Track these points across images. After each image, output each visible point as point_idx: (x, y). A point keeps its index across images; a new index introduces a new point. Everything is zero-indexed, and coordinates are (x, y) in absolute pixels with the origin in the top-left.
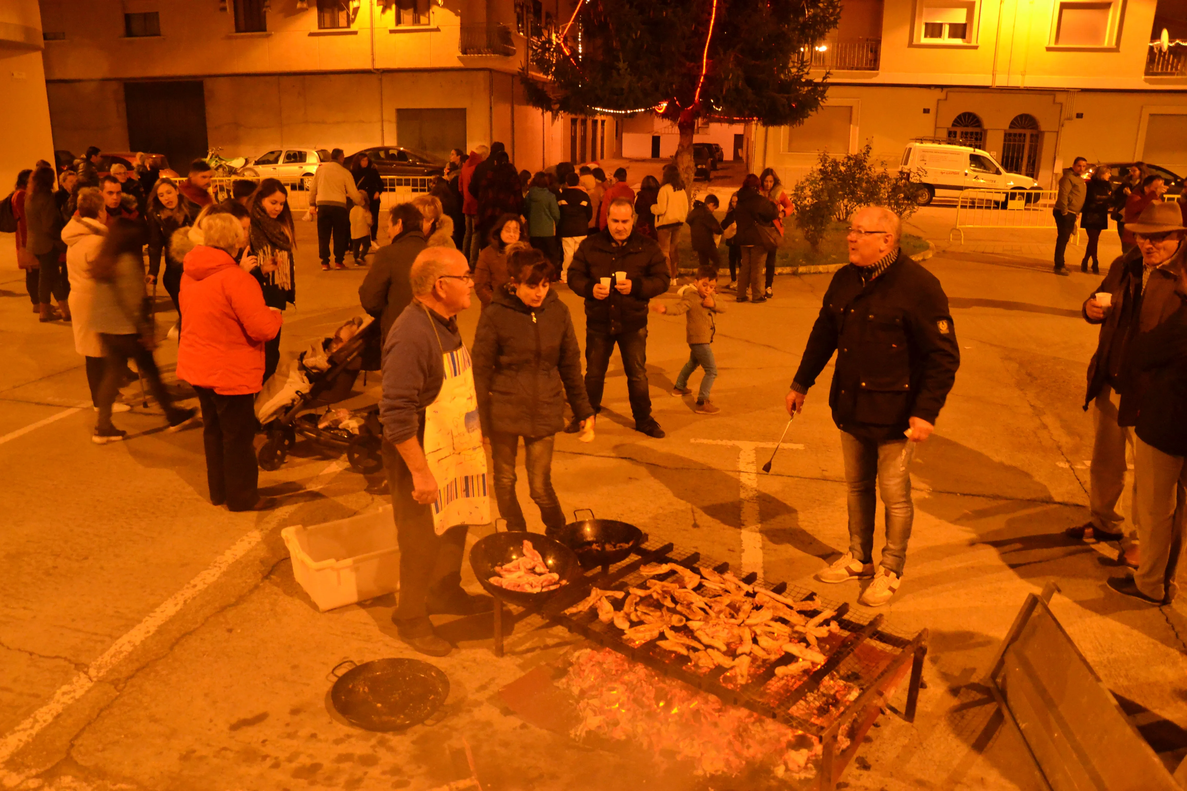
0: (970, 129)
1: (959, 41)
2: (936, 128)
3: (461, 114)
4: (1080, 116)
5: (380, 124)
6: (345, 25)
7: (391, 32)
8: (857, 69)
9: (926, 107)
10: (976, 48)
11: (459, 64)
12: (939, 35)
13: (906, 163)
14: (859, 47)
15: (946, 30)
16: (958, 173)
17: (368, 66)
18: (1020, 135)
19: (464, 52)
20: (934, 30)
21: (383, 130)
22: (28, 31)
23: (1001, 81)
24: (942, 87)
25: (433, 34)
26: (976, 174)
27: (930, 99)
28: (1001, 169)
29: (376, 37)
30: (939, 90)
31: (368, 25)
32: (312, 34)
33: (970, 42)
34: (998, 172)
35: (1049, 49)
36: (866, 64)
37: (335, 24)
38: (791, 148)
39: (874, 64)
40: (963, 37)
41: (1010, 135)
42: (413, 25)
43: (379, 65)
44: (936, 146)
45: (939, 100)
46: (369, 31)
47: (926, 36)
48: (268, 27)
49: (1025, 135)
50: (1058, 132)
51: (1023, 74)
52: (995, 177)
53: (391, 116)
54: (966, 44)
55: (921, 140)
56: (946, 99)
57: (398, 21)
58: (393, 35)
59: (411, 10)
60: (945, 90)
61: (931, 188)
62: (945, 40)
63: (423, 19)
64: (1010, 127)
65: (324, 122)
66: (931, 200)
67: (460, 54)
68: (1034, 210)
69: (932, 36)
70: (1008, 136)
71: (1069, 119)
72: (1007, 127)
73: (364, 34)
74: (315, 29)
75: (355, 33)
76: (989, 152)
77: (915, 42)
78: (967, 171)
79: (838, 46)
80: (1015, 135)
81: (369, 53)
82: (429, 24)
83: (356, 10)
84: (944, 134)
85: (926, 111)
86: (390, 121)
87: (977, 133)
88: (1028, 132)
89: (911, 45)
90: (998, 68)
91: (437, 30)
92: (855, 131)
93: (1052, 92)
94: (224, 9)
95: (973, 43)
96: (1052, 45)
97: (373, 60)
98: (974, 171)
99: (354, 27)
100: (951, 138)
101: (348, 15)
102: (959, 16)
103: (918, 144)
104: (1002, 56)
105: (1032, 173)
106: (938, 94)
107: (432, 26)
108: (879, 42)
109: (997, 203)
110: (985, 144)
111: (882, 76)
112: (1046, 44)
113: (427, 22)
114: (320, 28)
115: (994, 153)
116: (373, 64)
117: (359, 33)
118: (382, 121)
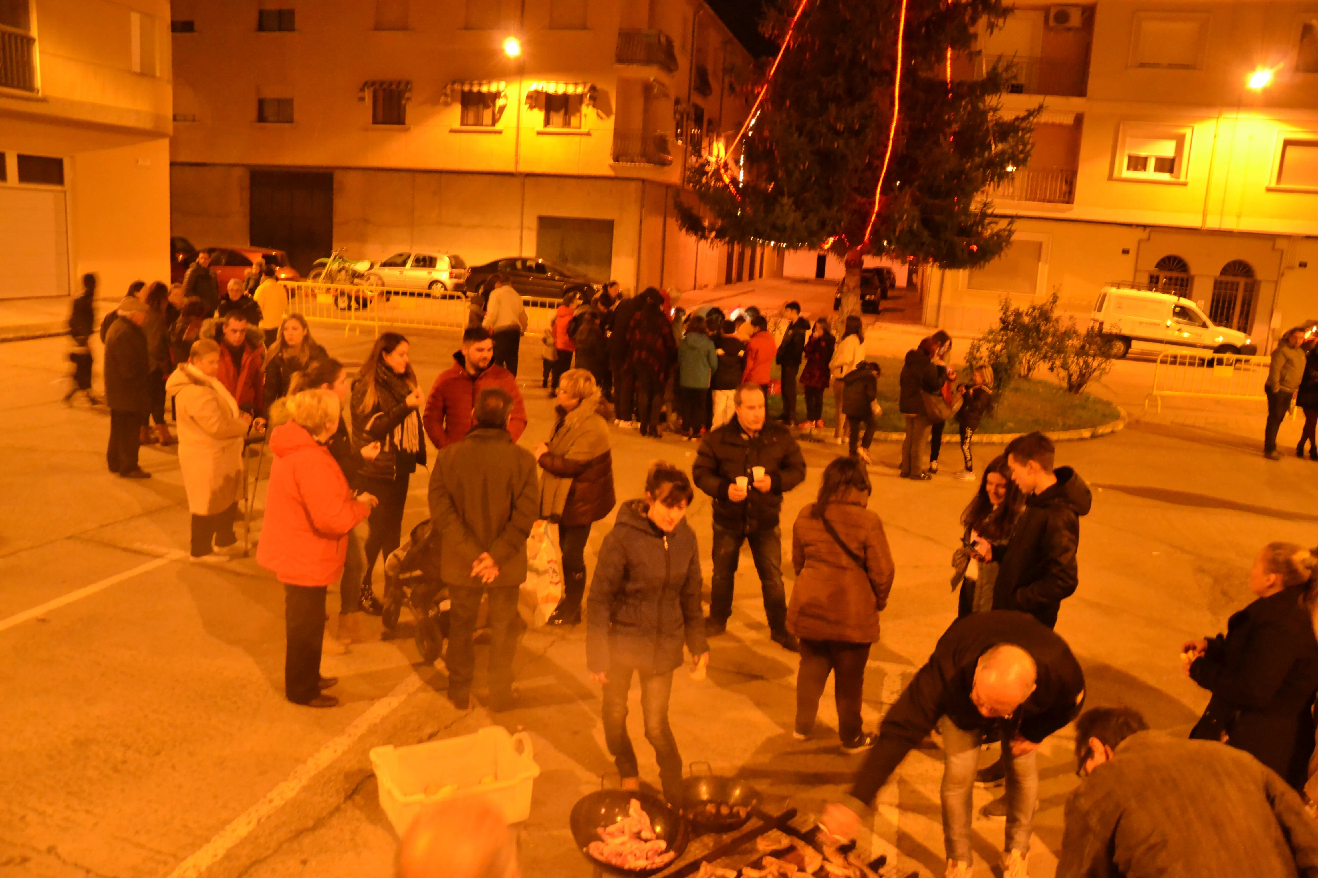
0: (1175, 274)
1: (1165, 177)
2: (1136, 270)
3: (608, 225)
4: (1303, 265)
5: (518, 232)
6: (490, 122)
7: (539, 133)
8: (1049, 201)
9: (1126, 247)
10: (1185, 184)
11: (610, 173)
12: (1144, 168)
13: (1100, 310)
14: (1052, 178)
15: (1151, 164)
16: (1158, 325)
17: (511, 168)
18: (1233, 283)
19: (616, 159)
20: (1138, 163)
21: (521, 238)
22: (157, 118)
23: (1213, 223)
24: (1145, 226)
25: (584, 139)
26: (1179, 326)
27: (1131, 239)
28: (1209, 323)
29: (522, 138)
30: (1140, 230)
31: (514, 124)
32: (452, 131)
33: (1178, 177)
34: (1204, 325)
35: (1269, 190)
36: (1059, 197)
37: (478, 123)
38: (969, 286)
39: (1069, 197)
40: (1171, 171)
41: (1221, 282)
42: (563, 127)
43: (523, 168)
44: (1134, 293)
45: (1140, 241)
46: (514, 131)
47: (1128, 169)
48: (407, 121)
49: (1238, 284)
50: (1276, 283)
51: (1239, 216)
52: (1201, 330)
53: (532, 223)
54: (1173, 180)
55: (1119, 286)
56: (1149, 239)
57: (547, 122)
58: (540, 137)
59: (562, 113)
60: (1148, 230)
61: (1127, 340)
62: (1150, 174)
63: (574, 121)
64: (1222, 273)
65: (459, 225)
66: (1126, 352)
67: (611, 162)
68: (1245, 370)
69: (1135, 169)
70: (1218, 284)
71: (1291, 268)
72: (1217, 273)
73: (509, 135)
74: (457, 125)
75: (500, 132)
76: (1196, 302)
77: (1116, 174)
78: (1169, 323)
79: (1029, 176)
80: (1227, 283)
81: (513, 154)
82: (580, 128)
83: (502, 109)
84: (1145, 279)
85: (1126, 252)
86: (530, 229)
87: (1182, 280)
88: (1242, 281)
89: (1111, 177)
90: (1210, 207)
91: (588, 134)
92: (1043, 269)
93: (1271, 237)
94: (362, 99)
95: (1182, 179)
96: (1273, 185)
97: (517, 162)
98: (1178, 322)
99: (498, 127)
100: (1153, 283)
101: (494, 113)
102: (1167, 149)
103: (1114, 290)
104: (1215, 195)
105: (1245, 328)
106: (1141, 234)
107: (584, 130)
108: (1074, 173)
109: (1203, 360)
110: (1191, 291)
111: (1076, 211)
112: (1266, 184)
113: (578, 125)
114: (462, 124)
115: (1202, 303)
116: (516, 167)
117: (504, 133)
118: (522, 228)
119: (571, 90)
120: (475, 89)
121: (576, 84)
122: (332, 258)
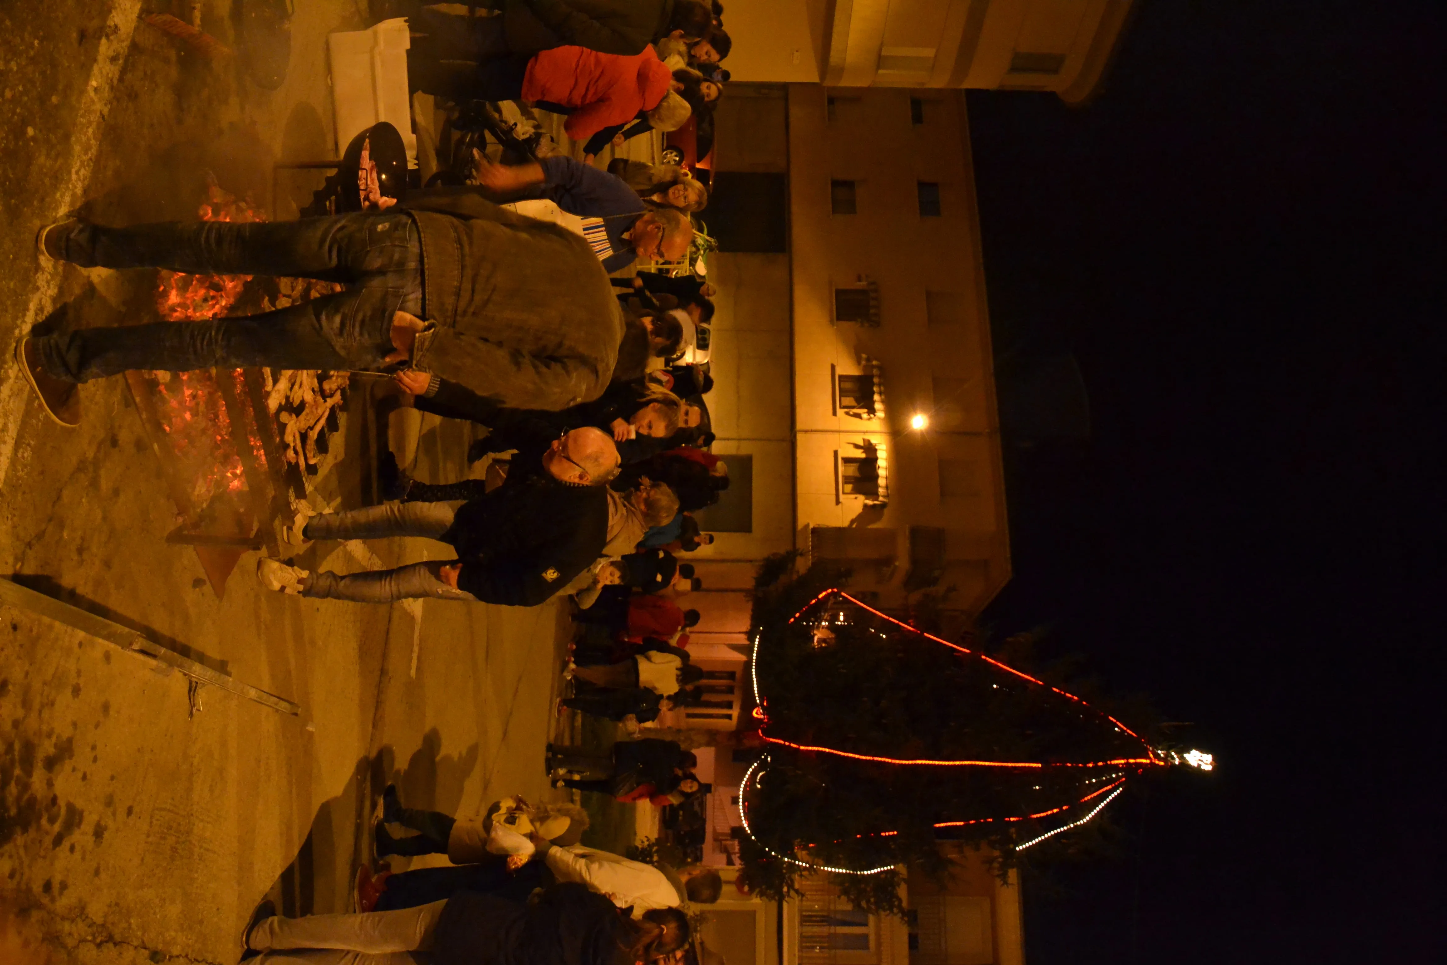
3: (746, 528)
6: (843, 404)
7: (836, 453)
11: (801, 523)
17: (799, 426)
19: (815, 531)
21: (730, 439)
22: (840, 71)
25: (833, 498)
29: (830, 436)
31: (843, 428)
32: (833, 367)
37: (843, 393)
42: (843, 476)
43: (800, 437)
46: (836, 428)
48: (840, 323)
53: (746, 449)
57: (847, 461)
58: (833, 454)
59: (857, 474)
63: (849, 487)
65: (739, 377)
67: (811, 526)
73: (832, 423)
74: (839, 371)
75: (835, 413)
81: (814, 428)
82: (844, 493)
83: (858, 416)
86: (738, 448)
91: (838, 502)
94: (859, 279)
97: (806, 431)
99: (840, 412)
101: (853, 407)
107: (842, 497)
113: (846, 491)
114: (840, 377)
116: (800, 431)
117: (834, 417)
118: (739, 440)
119: (882, 482)
120: (875, 389)
121: (887, 487)
122: (708, 238)
